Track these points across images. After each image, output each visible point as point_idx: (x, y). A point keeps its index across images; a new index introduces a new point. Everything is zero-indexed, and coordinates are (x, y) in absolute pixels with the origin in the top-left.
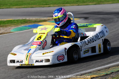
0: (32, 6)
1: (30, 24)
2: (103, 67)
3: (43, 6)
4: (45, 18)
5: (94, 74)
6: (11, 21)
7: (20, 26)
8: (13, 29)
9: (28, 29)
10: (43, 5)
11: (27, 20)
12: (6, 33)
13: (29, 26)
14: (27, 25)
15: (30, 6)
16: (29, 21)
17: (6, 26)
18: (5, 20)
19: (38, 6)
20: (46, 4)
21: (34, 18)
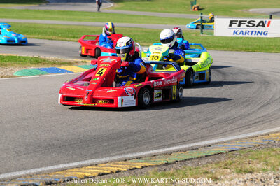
0: (51, 37)
1: (46, 67)
2: (161, 151)
3: (68, 39)
4: (71, 60)
5: (147, 161)
6: (15, 57)
7: (29, 68)
8: (17, 71)
9: (42, 74)
10: (68, 37)
11: (41, 59)
12: (6, 77)
13: (44, 70)
14: (41, 67)
15: (48, 37)
16: (44, 61)
17: (6, 65)
18: (5, 55)
19: (60, 38)
20: (74, 37)
21: (52, 58)
